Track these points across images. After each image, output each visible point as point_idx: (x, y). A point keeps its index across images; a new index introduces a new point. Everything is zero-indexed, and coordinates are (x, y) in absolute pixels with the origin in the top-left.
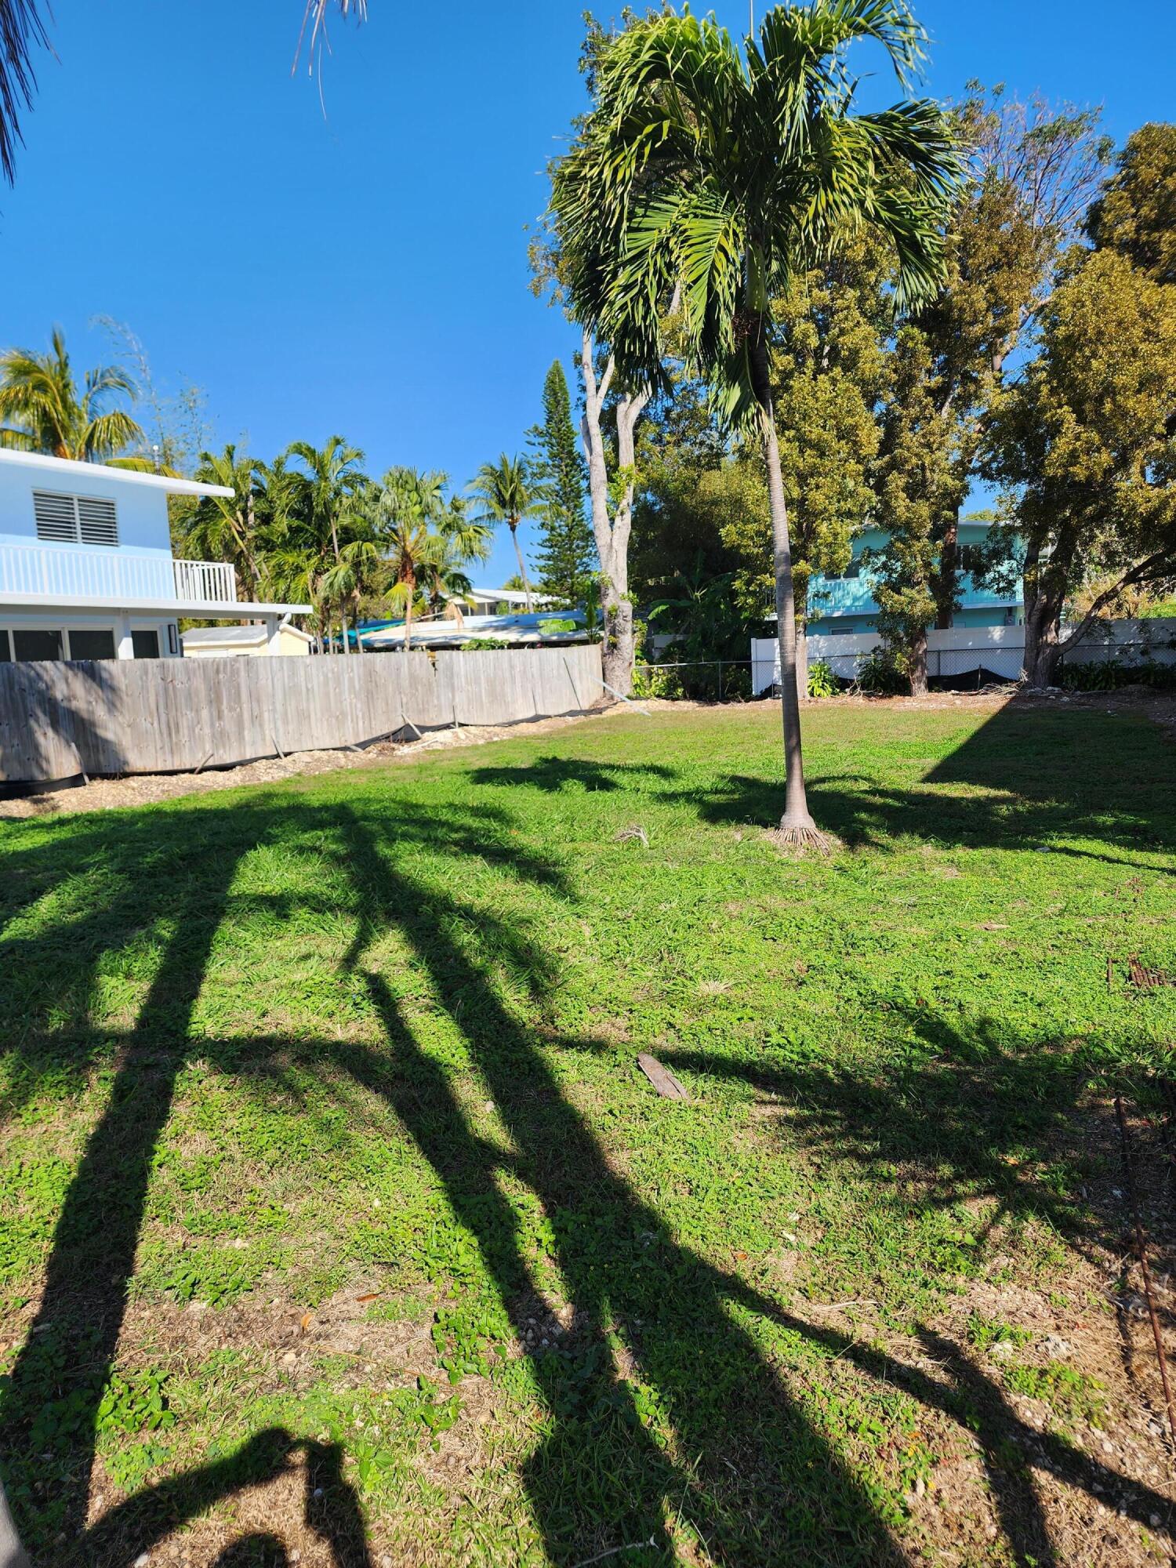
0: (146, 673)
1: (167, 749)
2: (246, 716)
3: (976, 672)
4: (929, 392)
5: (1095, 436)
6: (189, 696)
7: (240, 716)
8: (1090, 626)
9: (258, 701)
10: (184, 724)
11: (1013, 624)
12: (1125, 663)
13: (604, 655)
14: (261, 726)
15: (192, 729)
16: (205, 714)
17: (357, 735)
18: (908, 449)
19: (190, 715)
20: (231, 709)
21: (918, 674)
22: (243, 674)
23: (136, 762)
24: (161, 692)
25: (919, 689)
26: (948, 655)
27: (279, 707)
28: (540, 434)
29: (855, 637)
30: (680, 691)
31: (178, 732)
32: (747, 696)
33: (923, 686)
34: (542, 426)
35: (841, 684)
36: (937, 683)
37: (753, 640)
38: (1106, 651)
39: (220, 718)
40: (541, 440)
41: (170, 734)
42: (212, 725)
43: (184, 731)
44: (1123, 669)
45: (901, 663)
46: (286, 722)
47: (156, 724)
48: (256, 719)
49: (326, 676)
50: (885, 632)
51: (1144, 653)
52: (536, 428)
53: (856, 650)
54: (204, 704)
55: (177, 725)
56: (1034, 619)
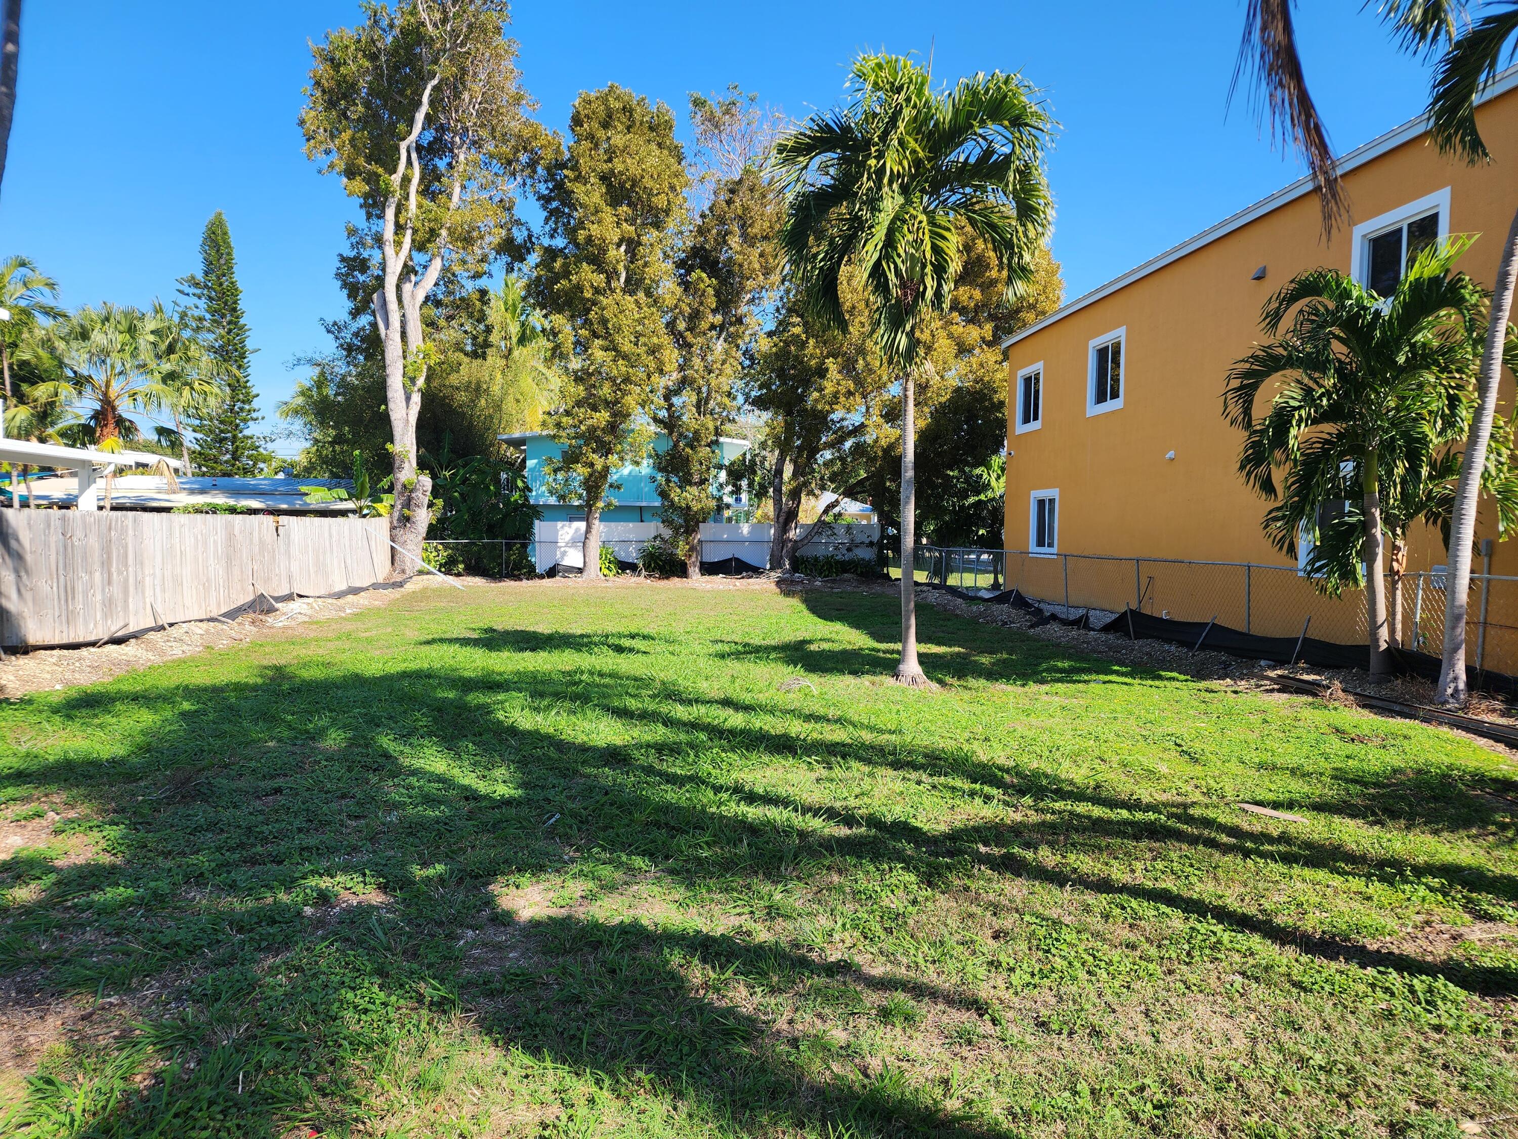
0: (49, 526)
1: (64, 618)
2: (131, 580)
3: (730, 560)
4: (713, 327)
5: (851, 385)
6: (85, 558)
7: (126, 580)
8: (821, 526)
9: (142, 564)
10: (79, 588)
11: (721, 522)
12: (839, 557)
13: (393, 528)
14: (143, 593)
15: (85, 594)
16: (97, 576)
17: (219, 605)
18: (697, 371)
19: (86, 577)
20: (120, 573)
21: (693, 559)
22: (131, 532)
23: (34, 634)
24: (61, 550)
25: (694, 571)
26: (708, 544)
27: (158, 572)
28: (197, 285)
29: (631, 525)
30: (461, 566)
31: (73, 598)
32: (531, 573)
33: (697, 570)
34: (200, 277)
35: (624, 566)
36: (709, 569)
37: (537, 522)
38: (824, 548)
39: (109, 583)
40: (198, 291)
41: (67, 601)
42: (103, 590)
43: (80, 597)
44: (837, 562)
45: (681, 551)
46: (164, 590)
47: (55, 588)
48: (139, 584)
49: (196, 539)
50: (667, 522)
51: (849, 550)
52: (193, 278)
53: (632, 537)
54: (97, 566)
55: (73, 589)
56: (781, 519)
